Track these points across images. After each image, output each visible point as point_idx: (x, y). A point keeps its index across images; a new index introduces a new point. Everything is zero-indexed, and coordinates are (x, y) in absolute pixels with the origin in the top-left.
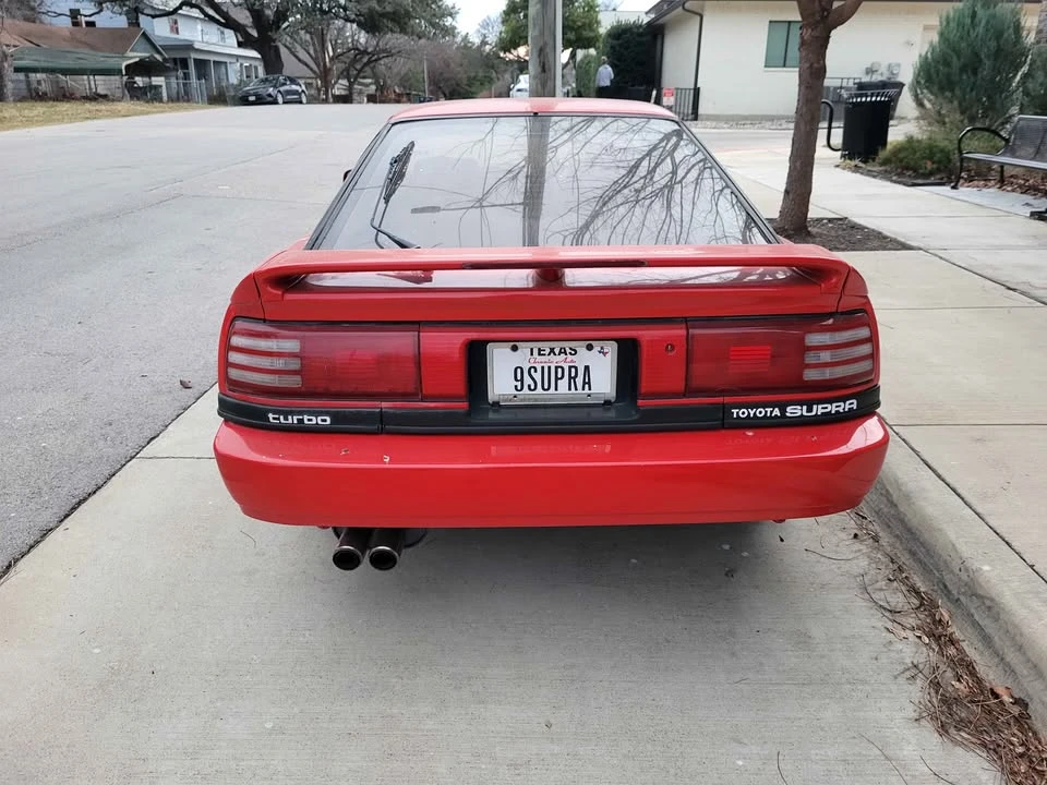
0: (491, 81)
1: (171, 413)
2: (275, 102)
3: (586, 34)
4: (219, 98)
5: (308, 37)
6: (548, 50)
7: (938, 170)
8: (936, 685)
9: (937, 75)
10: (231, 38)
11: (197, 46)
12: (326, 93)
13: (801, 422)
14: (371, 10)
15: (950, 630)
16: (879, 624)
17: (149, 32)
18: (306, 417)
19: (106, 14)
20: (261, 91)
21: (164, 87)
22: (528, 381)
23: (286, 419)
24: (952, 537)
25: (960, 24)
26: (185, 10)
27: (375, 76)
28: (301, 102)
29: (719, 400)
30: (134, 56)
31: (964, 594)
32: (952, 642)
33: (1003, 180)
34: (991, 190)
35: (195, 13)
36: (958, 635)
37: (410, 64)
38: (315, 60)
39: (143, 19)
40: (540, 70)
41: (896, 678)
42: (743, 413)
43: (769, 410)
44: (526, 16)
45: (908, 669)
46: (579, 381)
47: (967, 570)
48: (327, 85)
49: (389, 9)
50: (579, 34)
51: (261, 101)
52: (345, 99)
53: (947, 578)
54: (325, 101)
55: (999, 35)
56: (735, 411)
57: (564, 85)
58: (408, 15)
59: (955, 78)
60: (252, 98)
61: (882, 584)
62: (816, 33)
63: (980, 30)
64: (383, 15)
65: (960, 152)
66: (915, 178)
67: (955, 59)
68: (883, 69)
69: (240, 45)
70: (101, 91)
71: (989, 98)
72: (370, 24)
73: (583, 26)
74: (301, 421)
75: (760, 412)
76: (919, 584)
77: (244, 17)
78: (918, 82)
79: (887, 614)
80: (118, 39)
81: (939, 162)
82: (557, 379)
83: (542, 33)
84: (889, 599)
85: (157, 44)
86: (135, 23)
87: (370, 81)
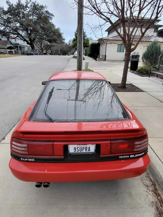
0: (71, 51)
1: (8, 131)
2: (33, 55)
3: (87, 45)
4: (23, 54)
5: (39, 43)
6: (81, 52)
7: (146, 73)
8: (157, 208)
9: (147, 56)
10: (26, 43)
11: (19, 44)
12: (42, 53)
13: (133, 158)
14: (50, 39)
15: (159, 192)
16: (145, 190)
17: (11, 41)
18: (29, 159)
19: (3, 38)
20: (31, 53)
21: (14, 51)
22: (77, 150)
23: (25, 159)
24: (158, 169)
25: (151, 48)
26: (17, 38)
27: (51, 50)
28: (38, 55)
29: (117, 155)
30: (9, 46)
31: (161, 184)
32: (159, 195)
33: (157, 76)
34: (156, 78)
35: (19, 38)
36: (160, 193)
37: (57, 48)
38: (40, 47)
39: (10, 39)
40: (79, 56)
41: (149, 206)
42: (121, 157)
43: (127, 156)
44: (77, 41)
45: (151, 203)
46: (88, 150)
47: (162, 178)
48: (42, 51)
49: (53, 39)
50: (86, 45)
51: (31, 54)
52: (45, 54)
53: (157, 179)
54: (42, 54)
55: (157, 50)
56: (120, 157)
57: (83, 52)
58: (56, 40)
59: (149, 56)
60: (29, 54)
61: (145, 178)
62: (128, 53)
63: (154, 48)
64: (52, 40)
65: (150, 71)
66: (143, 75)
67: (149, 54)
68: (136, 53)
69: (27, 44)
70: (2, 52)
71: (155, 60)
72: (50, 41)
73: (86, 44)
74: (28, 160)
75: (125, 157)
76: (152, 178)
77: (27, 39)
78: (143, 57)
79: (146, 187)
80: (5, 43)
81: (146, 72)
82: (83, 149)
83: (80, 49)
84: (146, 182)
85: (12, 43)
86: (8, 40)
87: (50, 50)
